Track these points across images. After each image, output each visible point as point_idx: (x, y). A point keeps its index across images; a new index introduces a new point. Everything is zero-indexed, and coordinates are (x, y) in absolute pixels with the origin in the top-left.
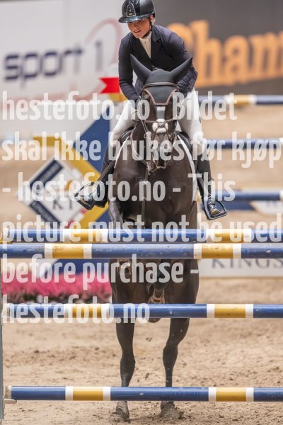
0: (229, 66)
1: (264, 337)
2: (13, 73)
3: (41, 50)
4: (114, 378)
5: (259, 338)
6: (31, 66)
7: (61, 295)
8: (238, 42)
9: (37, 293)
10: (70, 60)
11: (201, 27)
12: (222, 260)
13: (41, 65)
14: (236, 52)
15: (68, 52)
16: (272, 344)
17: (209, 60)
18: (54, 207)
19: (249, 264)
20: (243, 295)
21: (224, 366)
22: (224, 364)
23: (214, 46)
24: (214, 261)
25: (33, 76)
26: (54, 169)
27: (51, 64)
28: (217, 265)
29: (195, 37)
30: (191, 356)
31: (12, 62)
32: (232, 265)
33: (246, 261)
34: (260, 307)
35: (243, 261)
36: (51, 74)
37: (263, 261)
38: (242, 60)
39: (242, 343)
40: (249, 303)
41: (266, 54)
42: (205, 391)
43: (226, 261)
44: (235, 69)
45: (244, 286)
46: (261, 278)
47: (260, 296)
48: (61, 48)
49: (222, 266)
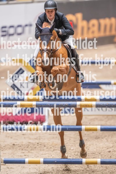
0: (91, 31)
1: (105, 139)
2: (4, 33)
3: (16, 24)
4: (45, 155)
5: (103, 139)
6: (12, 31)
7: (23, 122)
8: (94, 22)
9: (14, 121)
10: (27, 29)
11: (79, 16)
12: (88, 108)
13: (16, 30)
14: (93, 25)
15: (26, 25)
16: (108, 142)
17: (83, 28)
18: (21, 87)
19: (99, 110)
20: (96, 122)
21: (89, 150)
22: (89, 149)
23: (85, 23)
24: (85, 108)
25: (12, 35)
26: (21, 72)
27: (19, 30)
28: (86, 110)
29: (77, 19)
30: (75, 146)
31: (4, 29)
32: (92, 110)
33: (97, 109)
34: (103, 127)
35: (96, 109)
36: (19, 34)
37: (104, 109)
38: (96, 28)
39: (96, 141)
40: (99, 125)
41: (105, 26)
42: (81, 160)
43: (89, 109)
44: (93, 32)
45: (97, 119)
46: (103, 115)
47: (103, 123)
48: (23, 24)
49: (88, 111)
